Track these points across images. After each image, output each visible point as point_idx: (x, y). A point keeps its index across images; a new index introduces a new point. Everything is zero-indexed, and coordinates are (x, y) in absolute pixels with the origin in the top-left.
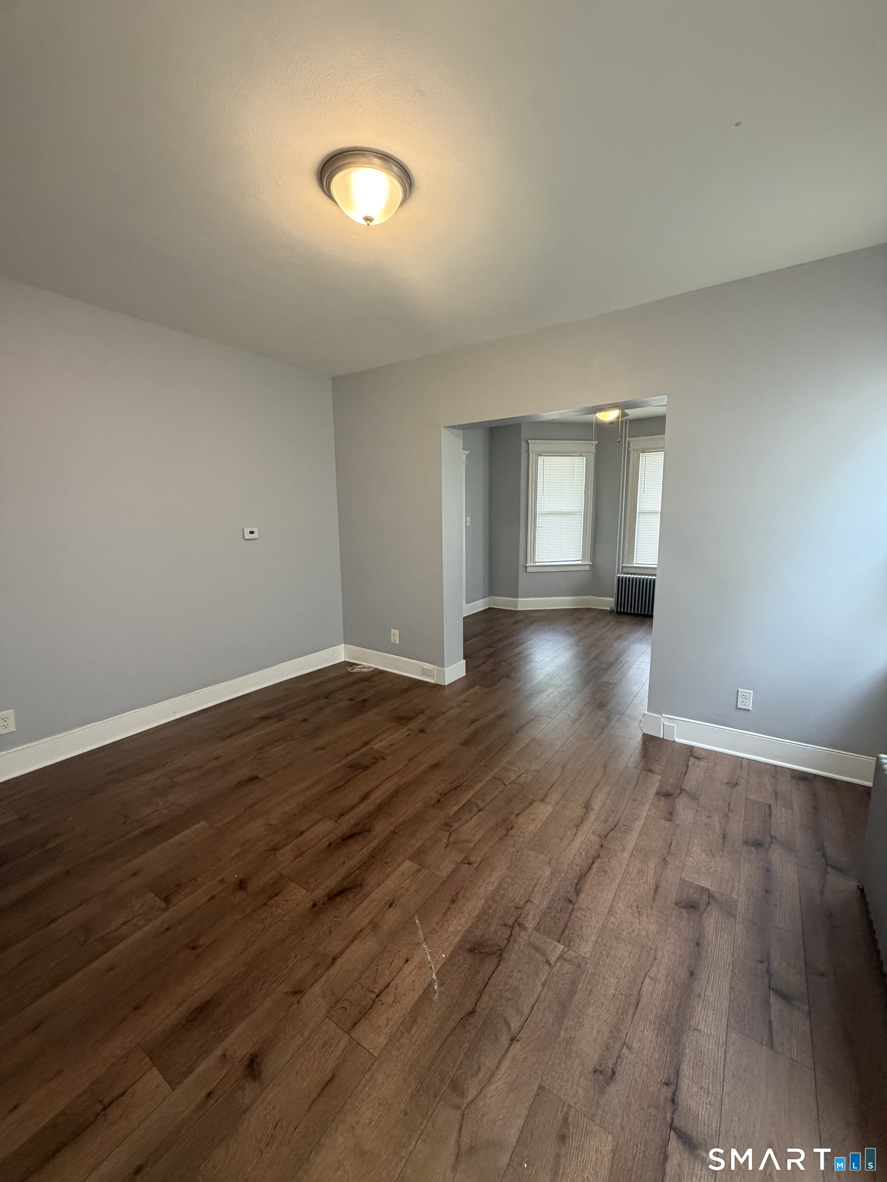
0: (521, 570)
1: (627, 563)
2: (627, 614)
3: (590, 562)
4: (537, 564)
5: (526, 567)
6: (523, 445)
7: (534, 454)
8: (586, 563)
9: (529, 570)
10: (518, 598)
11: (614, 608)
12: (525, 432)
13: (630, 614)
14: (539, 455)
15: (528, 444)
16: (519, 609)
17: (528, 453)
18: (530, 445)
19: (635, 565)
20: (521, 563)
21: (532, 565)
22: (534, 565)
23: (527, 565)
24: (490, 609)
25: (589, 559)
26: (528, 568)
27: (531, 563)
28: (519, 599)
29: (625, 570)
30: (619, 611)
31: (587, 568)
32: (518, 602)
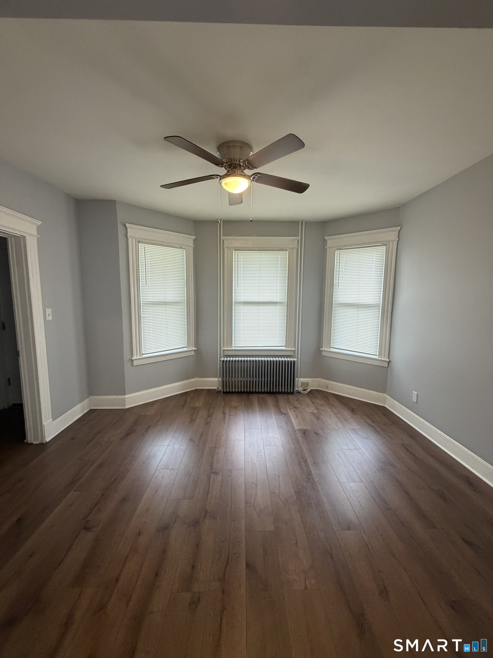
0: (127, 365)
1: (227, 347)
2: (232, 393)
3: (195, 347)
4: (144, 356)
5: (132, 361)
6: (120, 229)
7: (134, 240)
8: (191, 349)
9: (135, 363)
10: (125, 394)
11: (221, 388)
12: (121, 215)
13: (235, 392)
14: (139, 242)
15: (126, 228)
16: (127, 407)
17: (127, 237)
18: (128, 229)
19: (233, 348)
20: (126, 356)
21: (138, 357)
22: (141, 357)
23: (133, 359)
24: (91, 410)
25: (193, 345)
26: (134, 361)
27: (137, 356)
28: (126, 396)
29: (226, 353)
30: (225, 391)
31: (193, 353)
32: (126, 400)
